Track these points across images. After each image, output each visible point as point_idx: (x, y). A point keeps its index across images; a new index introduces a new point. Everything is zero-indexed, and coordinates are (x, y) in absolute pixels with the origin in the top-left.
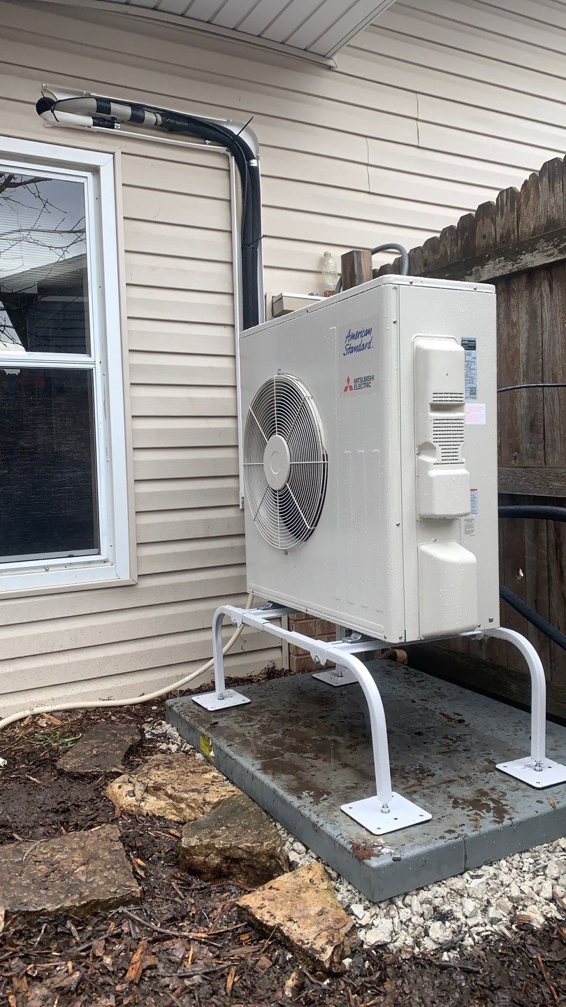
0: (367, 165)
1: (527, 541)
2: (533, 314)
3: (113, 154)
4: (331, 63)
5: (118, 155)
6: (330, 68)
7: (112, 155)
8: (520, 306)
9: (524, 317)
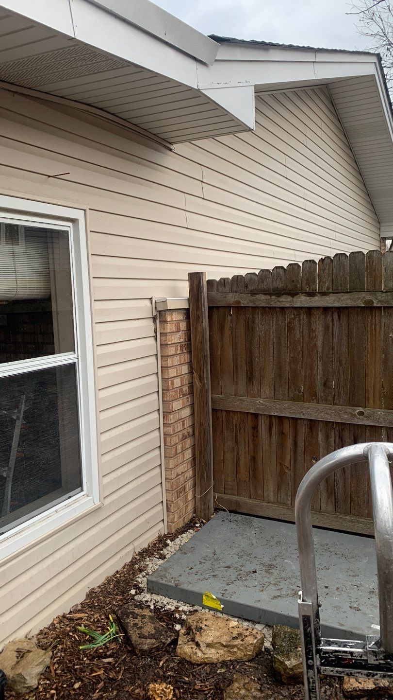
0: (185, 210)
1: (321, 442)
2: (327, 328)
3: (85, 210)
4: (172, 147)
5: (88, 210)
6: (171, 150)
7: (83, 211)
8: (318, 322)
9: (321, 328)
